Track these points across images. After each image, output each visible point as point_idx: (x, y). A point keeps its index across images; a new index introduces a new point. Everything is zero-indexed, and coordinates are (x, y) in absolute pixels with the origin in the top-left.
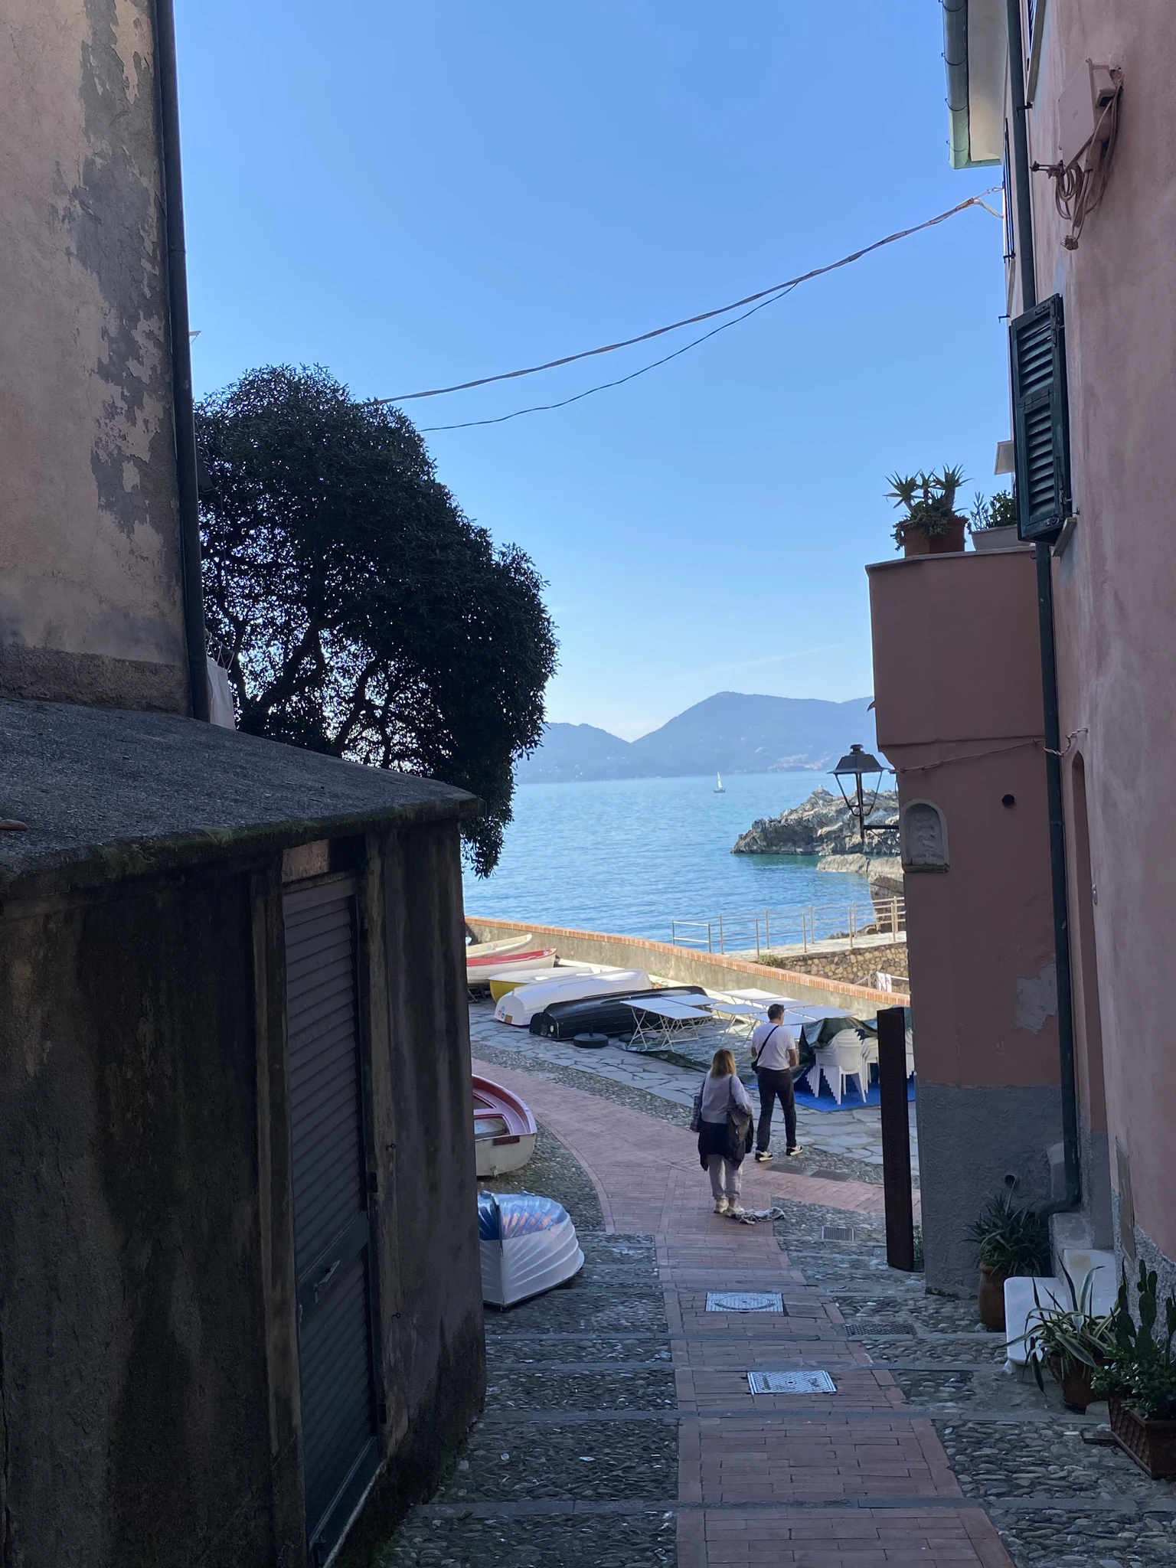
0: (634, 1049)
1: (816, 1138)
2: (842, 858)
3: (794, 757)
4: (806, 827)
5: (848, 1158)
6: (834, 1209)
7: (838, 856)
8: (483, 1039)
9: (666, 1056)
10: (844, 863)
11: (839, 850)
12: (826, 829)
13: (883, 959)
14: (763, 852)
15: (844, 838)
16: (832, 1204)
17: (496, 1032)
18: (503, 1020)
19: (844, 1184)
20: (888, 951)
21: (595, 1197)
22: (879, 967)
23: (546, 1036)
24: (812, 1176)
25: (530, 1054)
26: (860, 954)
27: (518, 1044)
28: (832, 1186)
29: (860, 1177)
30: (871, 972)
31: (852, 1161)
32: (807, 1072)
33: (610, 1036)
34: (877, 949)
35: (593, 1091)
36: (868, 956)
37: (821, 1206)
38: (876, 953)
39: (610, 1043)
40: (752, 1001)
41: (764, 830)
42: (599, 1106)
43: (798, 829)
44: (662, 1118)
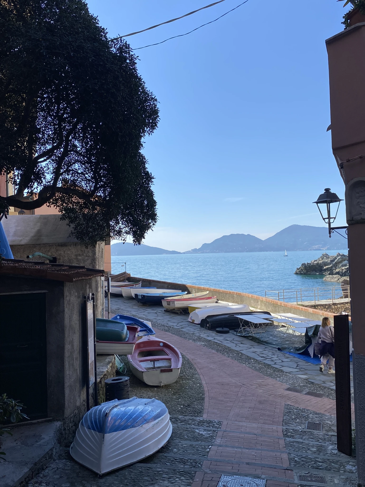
0: (239, 335)
1: (310, 376)
2: (332, 276)
3: (317, 246)
4: (320, 266)
5: (323, 386)
6: (314, 412)
7: (331, 275)
8: (182, 328)
9: (251, 338)
10: (333, 278)
11: (331, 273)
12: (327, 267)
13: (344, 307)
14: (305, 274)
15: (333, 270)
16: (314, 410)
17: (188, 326)
18: (191, 321)
19: (320, 399)
20: (347, 304)
21: (203, 399)
22: (343, 310)
23: (206, 328)
24: (305, 394)
25: (198, 335)
26: (336, 305)
27: (194, 331)
28: (314, 399)
29: (328, 396)
30: (340, 312)
31: (325, 388)
32: (308, 347)
33: (230, 329)
34: (342, 303)
35: (218, 351)
36: (339, 306)
37: (308, 410)
38: (342, 305)
39: (230, 332)
40: (288, 318)
41: (305, 267)
42: (218, 357)
43: (317, 266)
44: (244, 363)
